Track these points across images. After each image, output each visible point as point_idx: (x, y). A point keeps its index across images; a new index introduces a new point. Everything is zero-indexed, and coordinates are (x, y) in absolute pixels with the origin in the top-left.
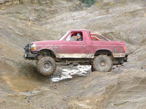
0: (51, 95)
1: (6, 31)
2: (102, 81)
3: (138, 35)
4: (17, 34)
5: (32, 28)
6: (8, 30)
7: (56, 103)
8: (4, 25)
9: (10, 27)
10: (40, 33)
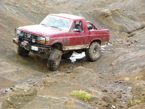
0: (87, 73)
1: (23, 9)
2: (130, 58)
3: (132, 12)
4: (33, 12)
5: (46, 6)
6: (25, 8)
7: (95, 81)
8: (20, 3)
9: (26, 5)
10: (54, 11)
